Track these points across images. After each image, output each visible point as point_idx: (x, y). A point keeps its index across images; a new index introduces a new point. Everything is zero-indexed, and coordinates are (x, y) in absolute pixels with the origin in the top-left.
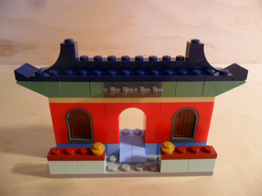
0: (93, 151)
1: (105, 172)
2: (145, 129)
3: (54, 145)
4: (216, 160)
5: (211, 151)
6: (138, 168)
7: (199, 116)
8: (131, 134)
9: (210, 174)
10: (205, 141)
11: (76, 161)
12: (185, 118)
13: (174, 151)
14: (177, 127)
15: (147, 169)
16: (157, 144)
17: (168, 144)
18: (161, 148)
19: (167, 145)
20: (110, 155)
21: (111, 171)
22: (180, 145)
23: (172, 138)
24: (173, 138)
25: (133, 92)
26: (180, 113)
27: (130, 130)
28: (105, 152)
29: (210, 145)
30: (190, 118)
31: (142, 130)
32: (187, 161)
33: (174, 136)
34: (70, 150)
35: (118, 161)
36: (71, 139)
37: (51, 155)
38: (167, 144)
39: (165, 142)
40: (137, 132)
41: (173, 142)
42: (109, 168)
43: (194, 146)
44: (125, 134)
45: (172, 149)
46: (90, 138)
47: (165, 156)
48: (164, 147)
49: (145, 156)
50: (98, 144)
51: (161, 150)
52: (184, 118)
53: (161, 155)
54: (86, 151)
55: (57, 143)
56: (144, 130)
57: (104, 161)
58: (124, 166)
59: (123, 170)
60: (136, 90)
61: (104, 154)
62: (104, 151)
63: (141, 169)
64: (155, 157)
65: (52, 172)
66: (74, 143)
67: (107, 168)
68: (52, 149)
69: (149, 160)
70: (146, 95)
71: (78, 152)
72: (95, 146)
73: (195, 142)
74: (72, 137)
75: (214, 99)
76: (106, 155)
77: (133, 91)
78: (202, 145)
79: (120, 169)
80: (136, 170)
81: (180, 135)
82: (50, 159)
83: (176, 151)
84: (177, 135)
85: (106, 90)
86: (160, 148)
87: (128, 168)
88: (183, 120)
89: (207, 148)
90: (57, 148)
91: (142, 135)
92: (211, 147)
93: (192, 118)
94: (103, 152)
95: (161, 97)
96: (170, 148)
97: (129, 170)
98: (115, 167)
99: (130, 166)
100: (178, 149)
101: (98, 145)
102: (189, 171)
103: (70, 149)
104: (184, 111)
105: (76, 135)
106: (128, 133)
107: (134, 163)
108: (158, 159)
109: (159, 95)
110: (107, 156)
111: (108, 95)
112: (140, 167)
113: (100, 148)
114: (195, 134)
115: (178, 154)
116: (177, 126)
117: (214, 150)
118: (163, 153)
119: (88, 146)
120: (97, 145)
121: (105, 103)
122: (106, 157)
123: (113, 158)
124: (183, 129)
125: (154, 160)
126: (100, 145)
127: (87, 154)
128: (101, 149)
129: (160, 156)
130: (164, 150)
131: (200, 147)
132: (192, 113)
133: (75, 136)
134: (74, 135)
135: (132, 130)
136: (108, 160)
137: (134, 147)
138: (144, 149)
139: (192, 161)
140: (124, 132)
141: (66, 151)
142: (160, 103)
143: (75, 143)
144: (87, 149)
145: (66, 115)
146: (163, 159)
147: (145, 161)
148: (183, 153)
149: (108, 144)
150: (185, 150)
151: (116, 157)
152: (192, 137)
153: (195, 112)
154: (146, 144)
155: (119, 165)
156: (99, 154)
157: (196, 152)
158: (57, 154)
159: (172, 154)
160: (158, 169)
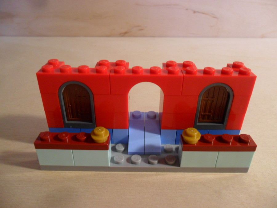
0: (94, 138)
1: (110, 164)
2: (162, 111)
3: (46, 128)
4: (255, 153)
5: (249, 141)
6: (151, 161)
7: (234, 96)
8: (144, 118)
9: (245, 170)
10: (239, 128)
11: (71, 150)
13: (199, 141)
15: (162, 161)
16: (176, 131)
18: (183, 136)
19: (191, 132)
20: (117, 143)
21: (117, 163)
22: (206, 132)
23: (196, 123)
24: (198, 124)
26: (209, 90)
27: (143, 113)
28: (110, 138)
29: (247, 133)
31: (158, 113)
32: (216, 153)
33: (199, 122)
34: (64, 136)
35: (126, 151)
36: (66, 122)
37: (40, 142)
38: (191, 130)
39: (189, 128)
40: (152, 115)
41: (199, 128)
42: (115, 159)
43: (227, 135)
44: (136, 117)
46: (91, 121)
47: (188, 146)
48: (187, 135)
49: (161, 145)
50: (100, 128)
51: (182, 138)
53: (181, 144)
54: (84, 137)
55: (50, 126)
56: (160, 113)
57: (108, 151)
58: (134, 158)
59: (132, 163)
61: (108, 142)
62: (108, 137)
63: (156, 162)
64: (174, 147)
66: (71, 127)
67: (112, 160)
68: (41, 133)
69: (166, 151)
71: (75, 138)
72: (97, 131)
73: (225, 129)
74: (68, 120)
76: (111, 143)
78: (233, 133)
79: (129, 161)
80: (149, 163)
81: (206, 120)
83: (202, 140)
84: (202, 120)
86: (181, 135)
87: (139, 160)
89: (242, 138)
91: (158, 119)
92: (248, 137)
94: (107, 139)
96: (195, 136)
97: (140, 163)
98: (122, 159)
99: (142, 157)
100: (205, 137)
101: (100, 130)
102: (217, 166)
103: (64, 135)
104: (214, 88)
105: (73, 117)
106: (140, 116)
107: (147, 154)
108: (177, 149)
110: (113, 145)
112: (154, 159)
113: (102, 134)
114: (226, 118)
115: (204, 145)
117: (252, 141)
118: (185, 143)
119: (88, 131)
120: (98, 130)
122: (110, 146)
123: (121, 148)
125: (173, 150)
126: (102, 130)
127: (86, 141)
128: (103, 135)
129: (180, 146)
130: (187, 138)
131: (233, 135)
132: (224, 91)
134: (71, 118)
135: (145, 113)
136: (114, 149)
137: (147, 134)
138: (159, 136)
139: (222, 154)
140: (135, 114)
141: (58, 136)
143: (72, 128)
144: (86, 135)
145: (60, 88)
146: (184, 149)
147: (161, 151)
148: (211, 143)
149: (114, 130)
150: (214, 139)
151: (123, 146)
152: (222, 122)
153: (228, 89)
154: (162, 131)
155: (127, 156)
156: (101, 142)
157: (229, 143)
158: (47, 140)
159: (197, 144)
160: (177, 162)
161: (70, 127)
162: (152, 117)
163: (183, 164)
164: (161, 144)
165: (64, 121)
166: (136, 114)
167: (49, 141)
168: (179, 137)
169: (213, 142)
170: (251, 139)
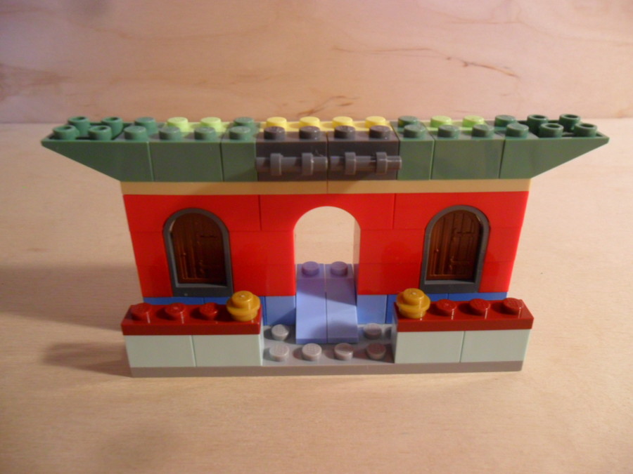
0: (233, 311)
1: (262, 362)
2: (358, 262)
3: (137, 298)
4: (531, 332)
5: (518, 311)
6: (339, 352)
7: (490, 228)
8: (325, 274)
9: (516, 366)
10: (504, 288)
11: (190, 337)
12: (456, 231)
13: (428, 311)
14: (436, 254)
15: (363, 354)
16: (386, 296)
17: (414, 294)
18: (398, 304)
19: (411, 296)
20: (273, 325)
21: (277, 359)
22: (442, 297)
23: (423, 282)
24: (427, 283)
25: (327, 166)
26: (444, 218)
27: (322, 265)
28: (261, 312)
29: (518, 297)
30: (467, 233)
31: (350, 265)
32: (461, 333)
33: (429, 279)
34: (176, 311)
35: (291, 338)
36: (177, 285)
37: (131, 322)
38: (412, 293)
39: (407, 290)
40: (339, 269)
41: (428, 291)
42: (272, 353)
43: (478, 300)
44: (310, 273)
45: (423, 306)
46: (224, 282)
47: (407, 323)
48: (405, 302)
49: (359, 326)
50: (243, 294)
51: (397, 308)
52: (453, 230)
53: (395, 321)
54: (214, 311)
55: (145, 295)
56: (355, 265)
57: (259, 336)
58: (307, 349)
59: (305, 358)
60: (335, 159)
61: (257, 319)
62: (259, 311)
63: (350, 354)
64: (383, 327)
65: (134, 363)
66: (186, 295)
67: (266, 355)
68: (132, 307)
69: (367, 335)
70: (361, 175)
71: (196, 314)
72: (237, 299)
73: (479, 291)
74: (181, 281)
75: (527, 185)
76: (264, 325)
77: (327, 162)
78: (496, 297)
79: (298, 354)
80: (336, 357)
81: (443, 275)
82: (127, 330)
83: (434, 310)
84: (435, 275)
85: (262, 159)
86: (395, 304)
87: (317, 353)
88: (452, 239)
89: (508, 305)
90: (144, 306)
91: (350, 276)
92: (517, 303)
93: (472, 231)
94: (256, 313)
95: (396, 178)
96: (420, 303)
97: (318, 358)
98: (285, 352)
99: (323, 349)
100: (439, 306)
101: (243, 296)
102: (464, 360)
103: (176, 308)
104: (454, 214)
105: (189, 276)
106: (316, 272)
107: (331, 341)
108: (389, 332)
109: (392, 173)
110: (267, 327)
111: (265, 174)
112: (346, 349)
113: (248, 305)
114: (479, 271)
115: (437, 319)
116: (435, 251)
117: (525, 309)
118: (401, 316)
119: (221, 301)
120: (240, 296)
121: (259, 196)
122: (263, 328)
123: (282, 332)
124: (452, 260)
125: (381, 333)
126: (247, 298)
127: (218, 318)
128: (249, 307)
129: (393, 325)
130: (403, 307)
131: (491, 302)
132: (472, 221)
133: (187, 278)
134: (185, 277)
135: (326, 265)
136: (269, 335)
137: (332, 304)
138: (355, 308)
139: (472, 336)
140: (306, 268)
141: (166, 311)
142: (395, 194)
143: (188, 296)
144: (217, 307)
145: (165, 224)
146: (400, 329)
147: (357, 337)
148: (449, 315)
149: (268, 298)
150: (456, 307)
151: (287, 329)
152: (472, 279)
153: (480, 218)
154: (359, 297)
155: (295, 347)
156: (246, 319)
157: (482, 314)
158: (144, 320)
159: (423, 318)
160: (389, 355)
161: (184, 296)
162: (340, 271)
163: (400, 357)
164: (359, 324)
165: (173, 284)
166: (309, 269)
167: (147, 321)
168: (392, 310)
169: (453, 314)
170: (523, 307)
